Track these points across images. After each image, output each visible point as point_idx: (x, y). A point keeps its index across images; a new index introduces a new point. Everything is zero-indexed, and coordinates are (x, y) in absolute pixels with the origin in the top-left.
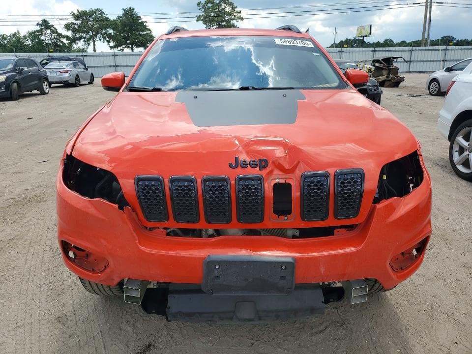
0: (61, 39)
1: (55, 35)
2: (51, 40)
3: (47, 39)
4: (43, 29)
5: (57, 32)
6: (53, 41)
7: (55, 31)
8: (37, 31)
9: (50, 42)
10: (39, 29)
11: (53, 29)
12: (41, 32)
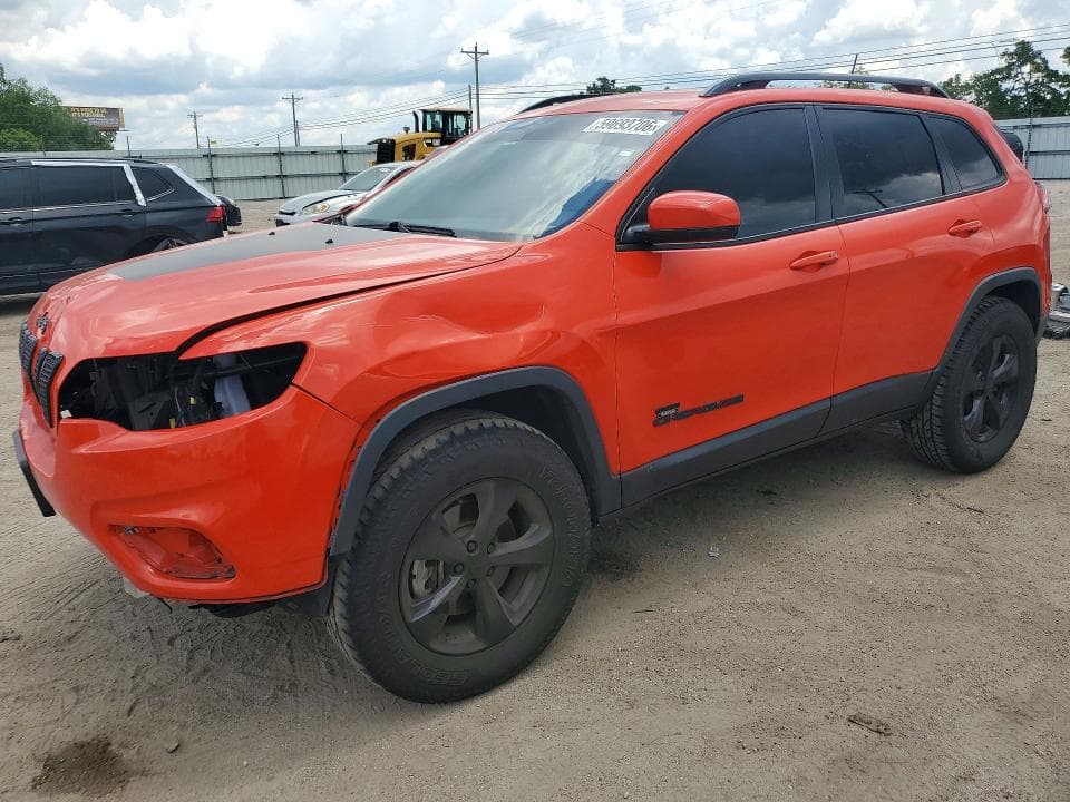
0: (1053, 85)
1: (1039, 74)
2: (1026, 89)
3: (1017, 86)
4: (1013, 64)
5: (1047, 67)
6: (1030, 91)
7: (1043, 67)
8: (998, 71)
9: (1023, 94)
10: (1005, 65)
11: (1038, 61)
12: (1006, 73)
